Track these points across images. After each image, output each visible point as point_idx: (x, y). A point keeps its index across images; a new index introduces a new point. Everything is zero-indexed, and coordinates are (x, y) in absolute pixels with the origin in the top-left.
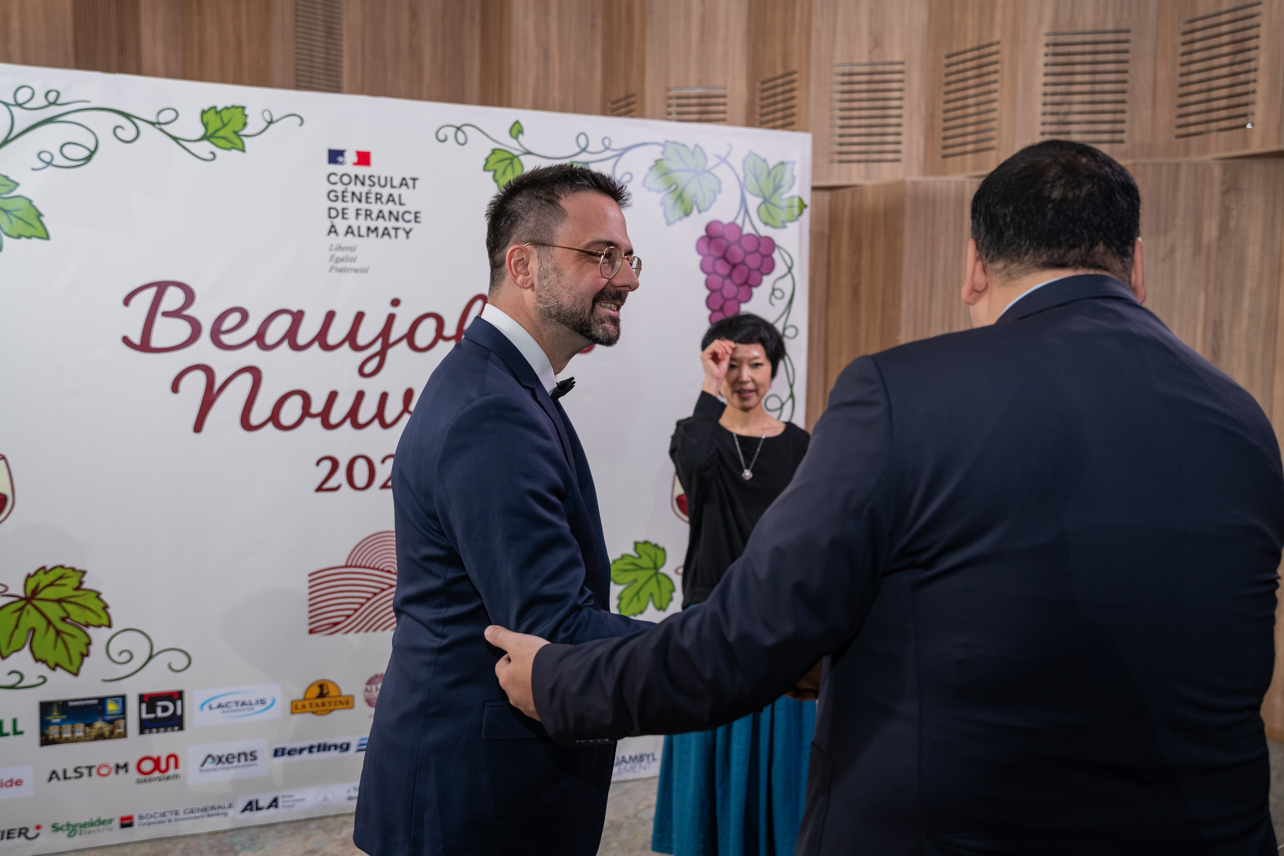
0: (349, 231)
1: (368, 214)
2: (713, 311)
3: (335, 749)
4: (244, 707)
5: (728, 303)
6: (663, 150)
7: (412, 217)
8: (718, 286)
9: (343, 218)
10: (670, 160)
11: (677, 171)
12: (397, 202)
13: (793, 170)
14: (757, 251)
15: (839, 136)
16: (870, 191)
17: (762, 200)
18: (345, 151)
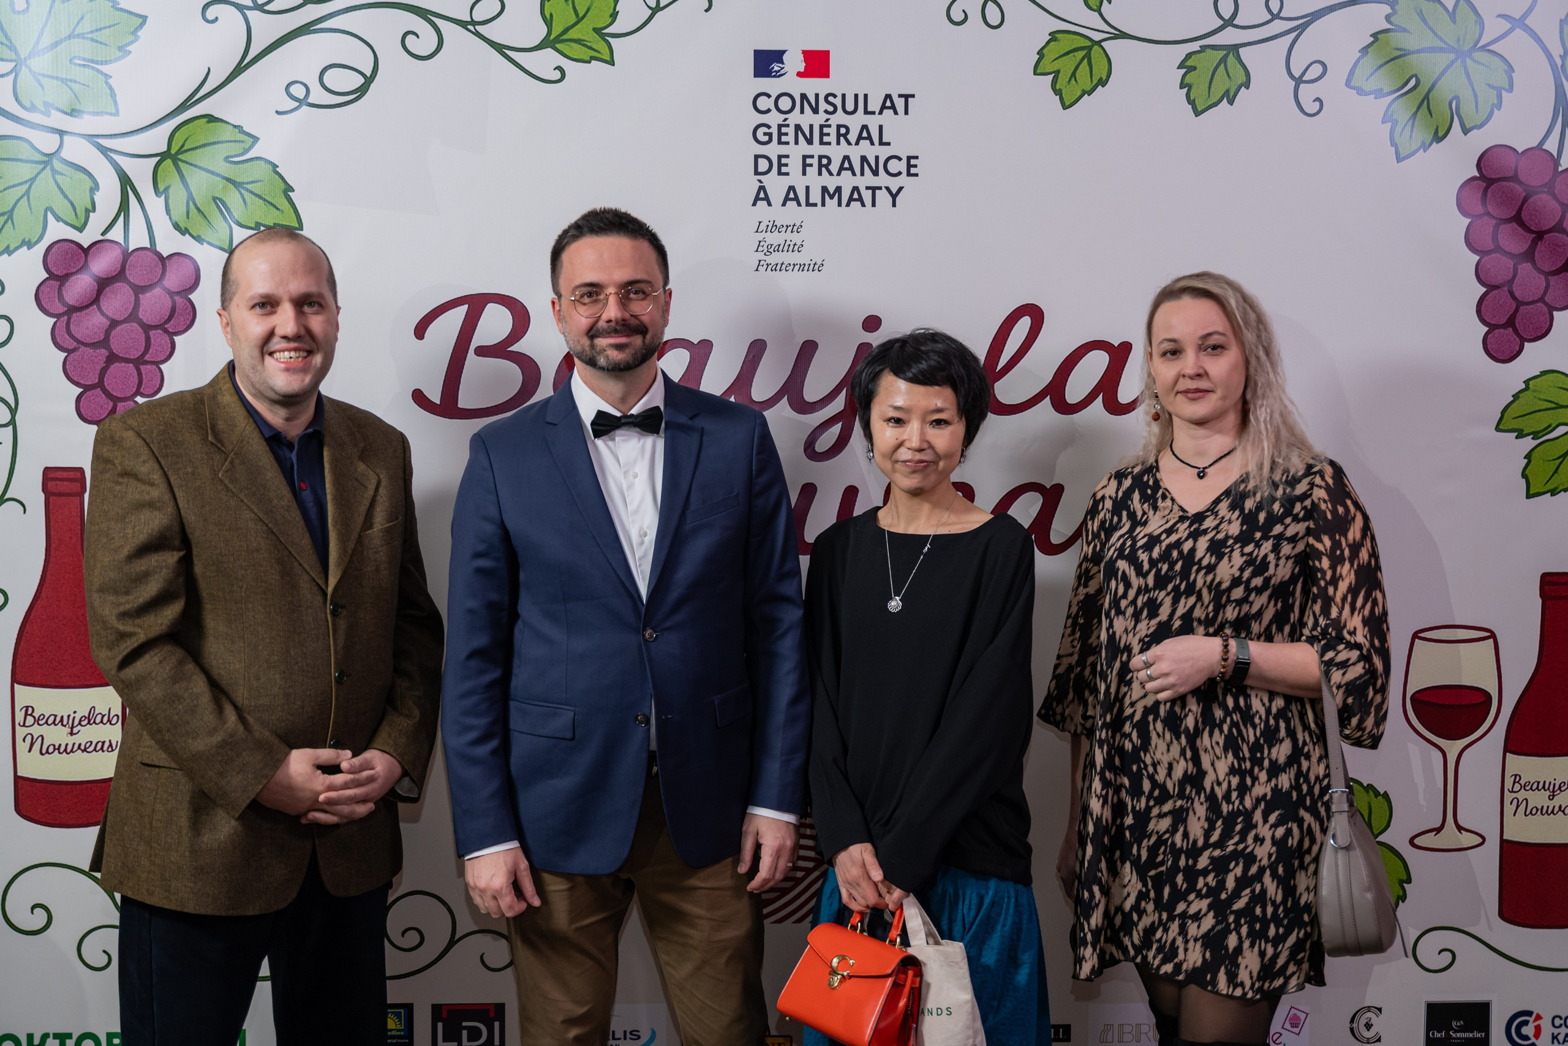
0: (791, 195)
1: (824, 164)
2: (1492, 327)
5: (1523, 309)
6: (1390, 11)
7: (902, 166)
8: (1502, 276)
9: (780, 173)
10: (1405, 30)
11: (1418, 51)
12: (875, 138)
18: (785, 51)
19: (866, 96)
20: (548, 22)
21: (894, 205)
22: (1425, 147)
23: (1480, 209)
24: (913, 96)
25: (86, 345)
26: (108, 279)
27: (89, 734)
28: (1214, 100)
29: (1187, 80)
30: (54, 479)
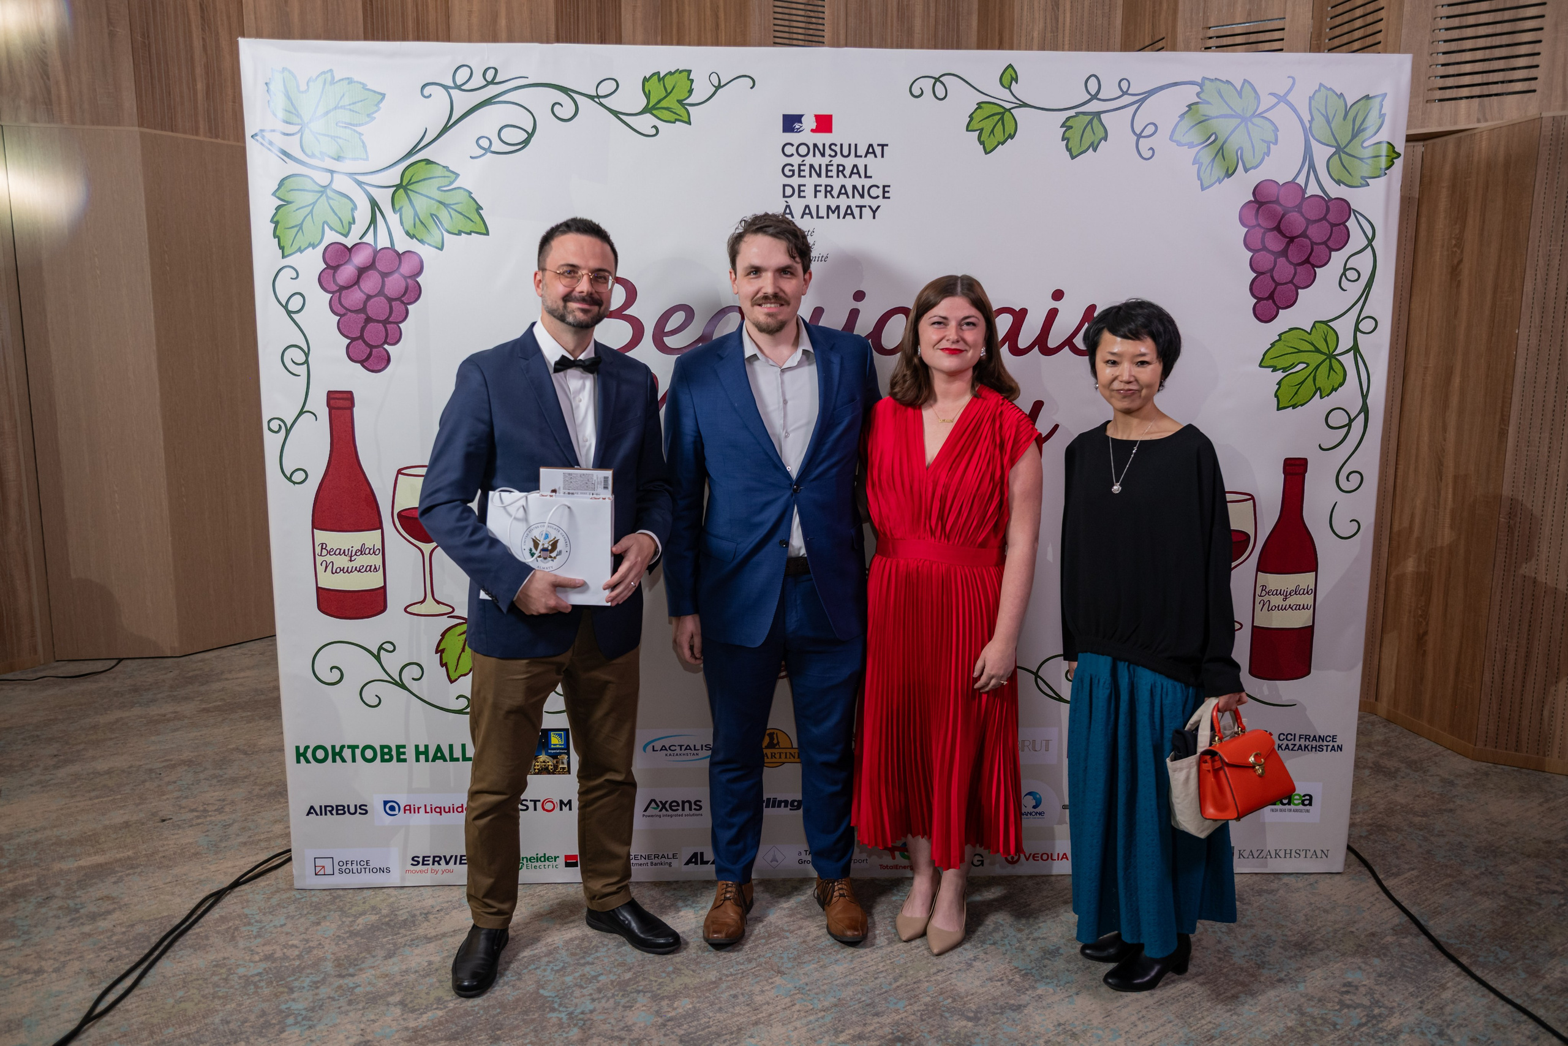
0: (807, 211)
1: (829, 190)
2: (1259, 300)
3: (786, 806)
4: (688, 752)
5: (1279, 288)
6: (1199, 90)
7: (879, 192)
8: (1267, 266)
9: (800, 196)
10: (1209, 103)
11: (1217, 117)
12: (863, 174)
13: (1382, 106)
14: (1324, 218)
15: (1443, 65)
16: (1485, 136)
17: (1334, 150)
18: (802, 116)
19: (856, 145)
20: (648, 96)
21: (874, 218)
22: (1220, 181)
23: (1254, 222)
24: (887, 145)
25: (351, 311)
26: (364, 268)
27: (361, 561)
28: (1084, 148)
29: (1067, 135)
30: (334, 399)
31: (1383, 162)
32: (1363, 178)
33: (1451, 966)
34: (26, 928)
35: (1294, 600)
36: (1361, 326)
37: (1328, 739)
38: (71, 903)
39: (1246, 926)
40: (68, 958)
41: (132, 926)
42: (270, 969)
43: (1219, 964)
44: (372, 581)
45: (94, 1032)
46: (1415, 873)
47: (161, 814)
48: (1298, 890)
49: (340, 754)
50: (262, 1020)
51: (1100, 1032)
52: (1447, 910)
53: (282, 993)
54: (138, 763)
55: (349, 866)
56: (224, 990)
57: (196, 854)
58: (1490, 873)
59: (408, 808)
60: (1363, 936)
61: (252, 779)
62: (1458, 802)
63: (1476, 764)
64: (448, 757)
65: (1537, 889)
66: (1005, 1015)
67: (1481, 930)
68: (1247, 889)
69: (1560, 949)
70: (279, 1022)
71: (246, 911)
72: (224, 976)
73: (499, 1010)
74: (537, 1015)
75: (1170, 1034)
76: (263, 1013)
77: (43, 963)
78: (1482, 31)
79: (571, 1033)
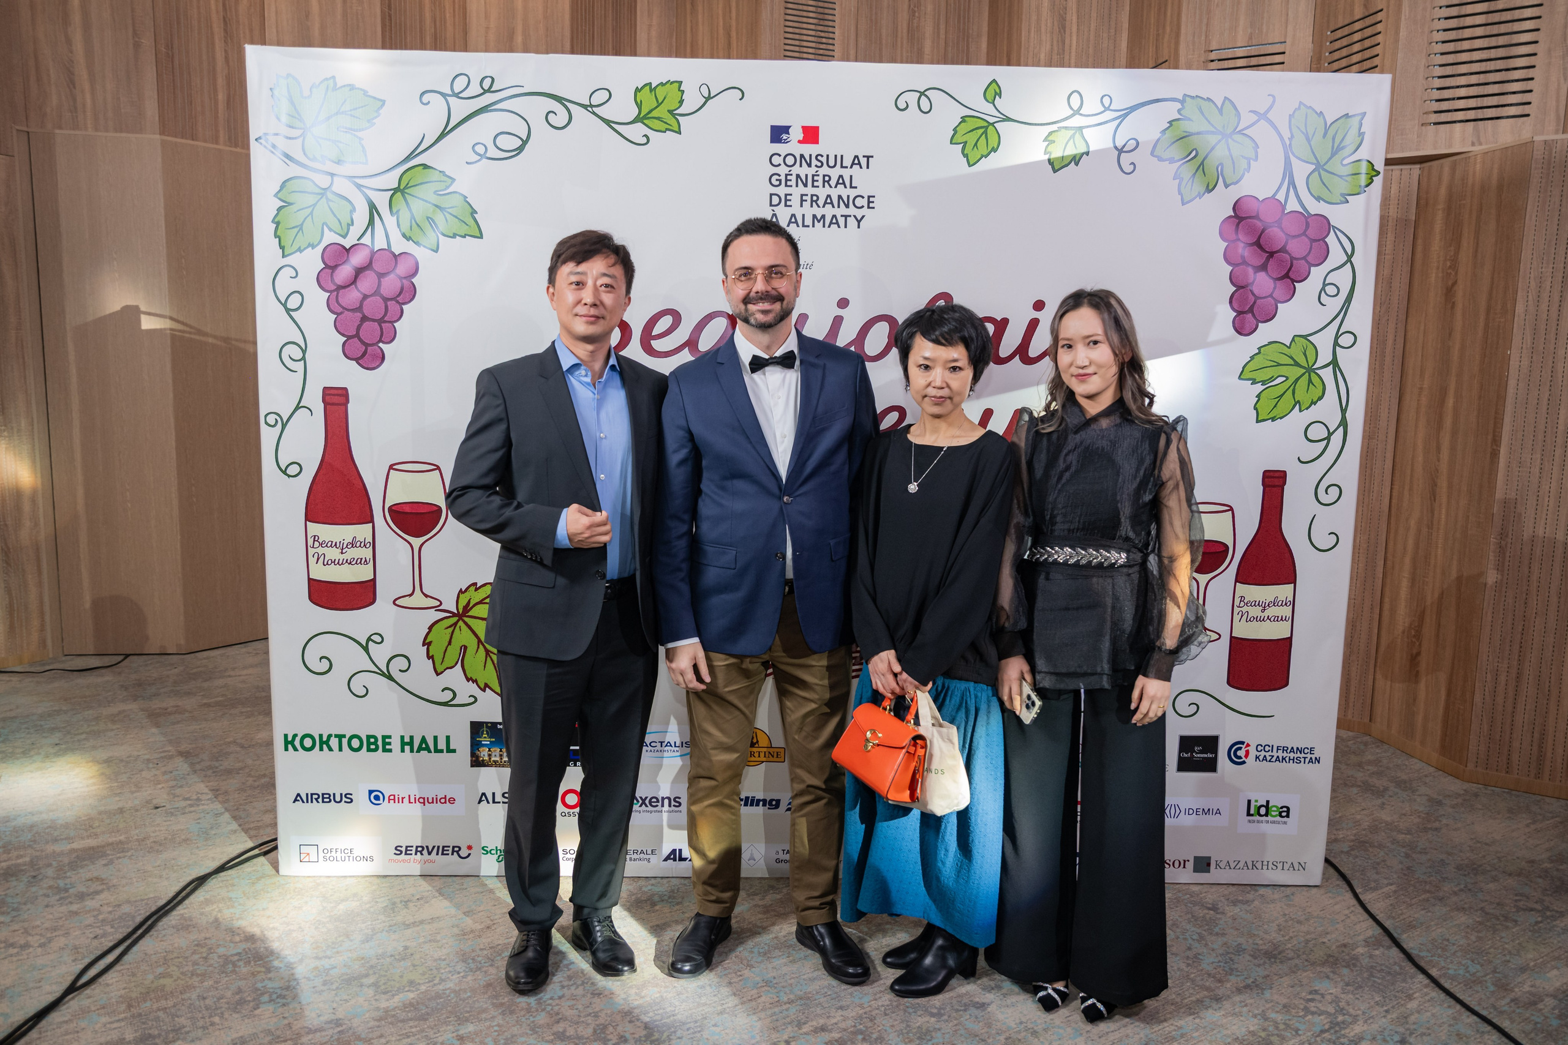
0: (793, 219)
1: (814, 200)
2: (1239, 313)
3: (764, 805)
5: (1259, 302)
6: (1180, 107)
7: (864, 202)
8: (1247, 280)
9: (786, 205)
10: (1190, 119)
11: (1198, 133)
12: (848, 185)
13: (1361, 125)
14: (1304, 234)
15: (1438, 89)
16: (1479, 160)
17: (1314, 167)
18: (789, 127)
19: (842, 156)
20: (639, 106)
21: (859, 227)
22: (1200, 196)
23: (1234, 237)
25: (348, 310)
26: (361, 268)
27: (352, 553)
28: (1066, 162)
29: (1049, 149)
30: (330, 395)
31: (1363, 180)
32: (1343, 195)
33: (1421, 977)
34: (15, 906)
35: (1272, 612)
36: (1340, 341)
37: (1306, 751)
38: (61, 883)
39: (1217, 934)
40: (54, 934)
41: (119, 906)
42: (249, 949)
43: (1186, 969)
44: (362, 574)
45: (74, 1004)
46: (1393, 888)
47: (155, 802)
48: (1273, 901)
49: (327, 743)
50: (237, 997)
51: (1061, 1031)
52: (1422, 924)
53: (259, 972)
54: (136, 753)
55: (333, 854)
56: (203, 968)
57: (186, 840)
58: (1470, 890)
59: (392, 797)
60: (1334, 947)
61: (247, 770)
62: (1444, 821)
63: (1466, 786)
64: (432, 748)
65: (1515, 906)
66: (968, 1012)
67: (1454, 944)
68: (1222, 899)
69: (1532, 964)
70: (254, 1000)
71: (231, 895)
72: (204, 955)
73: (469, 994)
74: (506, 999)
75: (1131, 1035)
76: (239, 991)
77: (30, 938)
78: (1477, 56)
79: (538, 1017)
